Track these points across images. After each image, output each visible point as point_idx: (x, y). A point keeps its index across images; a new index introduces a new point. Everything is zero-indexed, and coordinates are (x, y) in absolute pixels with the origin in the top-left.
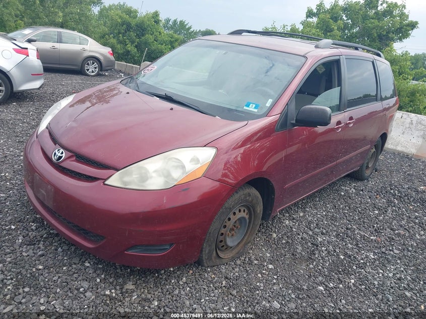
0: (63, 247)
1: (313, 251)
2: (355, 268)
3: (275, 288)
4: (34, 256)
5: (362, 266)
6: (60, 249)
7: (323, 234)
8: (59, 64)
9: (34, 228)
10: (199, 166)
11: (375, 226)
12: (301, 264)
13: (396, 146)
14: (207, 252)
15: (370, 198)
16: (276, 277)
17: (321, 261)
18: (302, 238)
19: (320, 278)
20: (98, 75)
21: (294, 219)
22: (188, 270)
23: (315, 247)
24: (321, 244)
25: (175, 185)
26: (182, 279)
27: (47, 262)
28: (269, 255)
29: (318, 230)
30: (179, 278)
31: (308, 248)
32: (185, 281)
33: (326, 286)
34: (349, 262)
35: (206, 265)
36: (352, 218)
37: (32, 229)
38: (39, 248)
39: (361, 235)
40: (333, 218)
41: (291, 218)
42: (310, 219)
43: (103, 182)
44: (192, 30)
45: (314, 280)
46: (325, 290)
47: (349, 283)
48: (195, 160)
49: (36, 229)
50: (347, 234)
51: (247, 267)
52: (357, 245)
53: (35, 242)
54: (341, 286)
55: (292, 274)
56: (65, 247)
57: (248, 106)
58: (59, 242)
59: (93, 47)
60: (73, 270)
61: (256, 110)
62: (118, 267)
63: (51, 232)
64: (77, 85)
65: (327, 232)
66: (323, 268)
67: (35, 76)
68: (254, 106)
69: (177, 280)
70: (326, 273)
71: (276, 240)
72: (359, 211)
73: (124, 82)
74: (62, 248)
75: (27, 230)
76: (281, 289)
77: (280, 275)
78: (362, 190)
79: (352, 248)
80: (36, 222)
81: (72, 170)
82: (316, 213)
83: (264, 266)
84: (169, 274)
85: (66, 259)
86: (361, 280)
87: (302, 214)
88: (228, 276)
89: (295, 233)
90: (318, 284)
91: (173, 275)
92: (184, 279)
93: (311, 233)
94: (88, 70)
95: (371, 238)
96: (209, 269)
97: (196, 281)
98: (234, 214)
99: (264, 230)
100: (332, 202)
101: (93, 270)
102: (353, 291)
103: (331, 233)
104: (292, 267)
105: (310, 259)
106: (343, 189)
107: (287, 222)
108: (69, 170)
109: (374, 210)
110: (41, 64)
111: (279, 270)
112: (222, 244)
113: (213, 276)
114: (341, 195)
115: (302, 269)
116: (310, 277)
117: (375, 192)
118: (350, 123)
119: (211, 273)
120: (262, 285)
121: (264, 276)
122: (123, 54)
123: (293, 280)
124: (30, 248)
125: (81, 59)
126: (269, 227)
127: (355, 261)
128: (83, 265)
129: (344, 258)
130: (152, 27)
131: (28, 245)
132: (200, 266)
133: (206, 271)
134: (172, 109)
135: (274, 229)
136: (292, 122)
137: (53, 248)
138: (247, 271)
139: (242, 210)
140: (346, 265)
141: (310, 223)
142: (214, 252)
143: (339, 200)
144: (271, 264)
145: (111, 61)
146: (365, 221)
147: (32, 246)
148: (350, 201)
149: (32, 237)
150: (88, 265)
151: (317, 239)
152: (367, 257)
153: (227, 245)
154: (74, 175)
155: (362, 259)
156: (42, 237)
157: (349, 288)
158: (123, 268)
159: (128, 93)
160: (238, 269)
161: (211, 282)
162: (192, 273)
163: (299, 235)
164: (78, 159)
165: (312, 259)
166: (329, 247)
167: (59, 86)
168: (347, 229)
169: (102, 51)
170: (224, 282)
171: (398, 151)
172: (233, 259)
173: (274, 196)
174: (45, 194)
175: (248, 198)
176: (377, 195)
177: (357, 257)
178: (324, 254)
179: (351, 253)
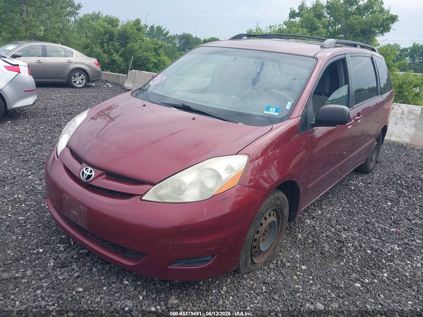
0: (98, 267)
1: (341, 248)
2: (384, 261)
3: (314, 289)
4: (70, 279)
5: (390, 259)
6: (94, 269)
7: (345, 230)
8: (46, 78)
9: (62, 249)
10: (234, 174)
11: (392, 217)
12: (331, 262)
13: (390, 136)
14: (243, 259)
15: (379, 190)
16: (311, 277)
17: (351, 257)
18: (327, 236)
19: (354, 275)
20: (86, 86)
21: (314, 218)
22: (226, 279)
23: (341, 244)
24: (346, 241)
25: (213, 196)
26: (222, 289)
27: (85, 284)
28: (299, 256)
29: (340, 227)
30: (219, 288)
31: (335, 246)
32: (225, 290)
33: (362, 282)
34: (378, 256)
35: (243, 272)
36: (368, 211)
37: (60, 251)
38: (73, 269)
39: (381, 228)
40: (350, 214)
41: (311, 217)
42: (329, 216)
43: (141, 198)
44: (169, 35)
45: (349, 277)
46: (362, 286)
47: (382, 277)
48: (230, 169)
49: (65, 250)
50: (368, 228)
51: (281, 270)
52: (380, 238)
53: (67, 264)
54: (376, 281)
55: (326, 273)
56: (100, 267)
57: (268, 109)
58: (92, 262)
59: (78, 59)
60: (114, 289)
61: (277, 114)
62: (157, 282)
63: (81, 251)
64: (67, 98)
65: (349, 228)
66: (354, 264)
67: (28, 92)
68: (274, 109)
69: (218, 290)
70: (359, 269)
71: (302, 241)
72: (372, 204)
73: (135, 94)
74: (96, 268)
75: (56, 252)
76: (319, 289)
77: (315, 275)
78: (370, 183)
79: (376, 242)
80: (62, 243)
81: (103, 188)
82: (334, 210)
83: (297, 268)
84: (208, 284)
85: (103, 279)
86: (394, 273)
87: (320, 212)
88: (266, 281)
89: (319, 231)
90: (354, 281)
91: (213, 286)
92: (225, 288)
93: (333, 230)
94: (75, 82)
95: (392, 230)
96: (246, 276)
97: (237, 289)
98: (266, 219)
99: (288, 232)
100: (345, 197)
101: (134, 288)
102: (388, 285)
103: (352, 228)
104: (323, 266)
105: (339, 257)
106: (351, 183)
107: (309, 222)
108: (100, 188)
109: (387, 202)
110: (33, 80)
111: (312, 270)
112: (256, 249)
113: (251, 282)
114: (351, 189)
115: (333, 267)
116: (344, 274)
117: (383, 184)
118: (358, 119)
119: (248, 280)
120: (300, 286)
121: (300, 277)
122: (108, 64)
123: (329, 279)
124: (65, 271)
125: (67, 72)
126: (292, 228)
127: (383, 255)
128: (121, 283)
129: (371, 253)
130: (134, 35)
131: (61, 268)
132: (236, 274)
133: (243, 278)
134: (194, 119)
135: (297, 229)
136: (312, 123)
137: (87, 269)
138: (282, 274)
139: (272, 215)
140: (375, 259)
141: (330, 220)
142: (250, 259)
143: (351, 194)
144: (303, 265)
145: (98, 71)
146: (381, 213)
147: (66, 269)
148: (361, 195)
149: (62, 259)
150: (127, 283)
151: (341, 235)
152: (392, 249)
153: (260, 251)
154: (106, 193)
155: (389, 252)
156: (72, 258)
157: (384, 282)
158: (162, 283)
159: (144, 105)
160: (273, 273)
161: (251, 289)
162: (230, 282)
163: (323, 233)
164: (108, 176)
165: (341, 256)
166: (354, 243)
167: (50, 100)
168: (367, 223)
169: (88, 62)
170: (264, 288)
171: (393, 141)
172: (266, 263)
173: (299, 197)
174: (77, 214)
175: (277, 202)
176: (385, 186)
177: (384, 250)
178: (351, 250)
179: (376, 247)
